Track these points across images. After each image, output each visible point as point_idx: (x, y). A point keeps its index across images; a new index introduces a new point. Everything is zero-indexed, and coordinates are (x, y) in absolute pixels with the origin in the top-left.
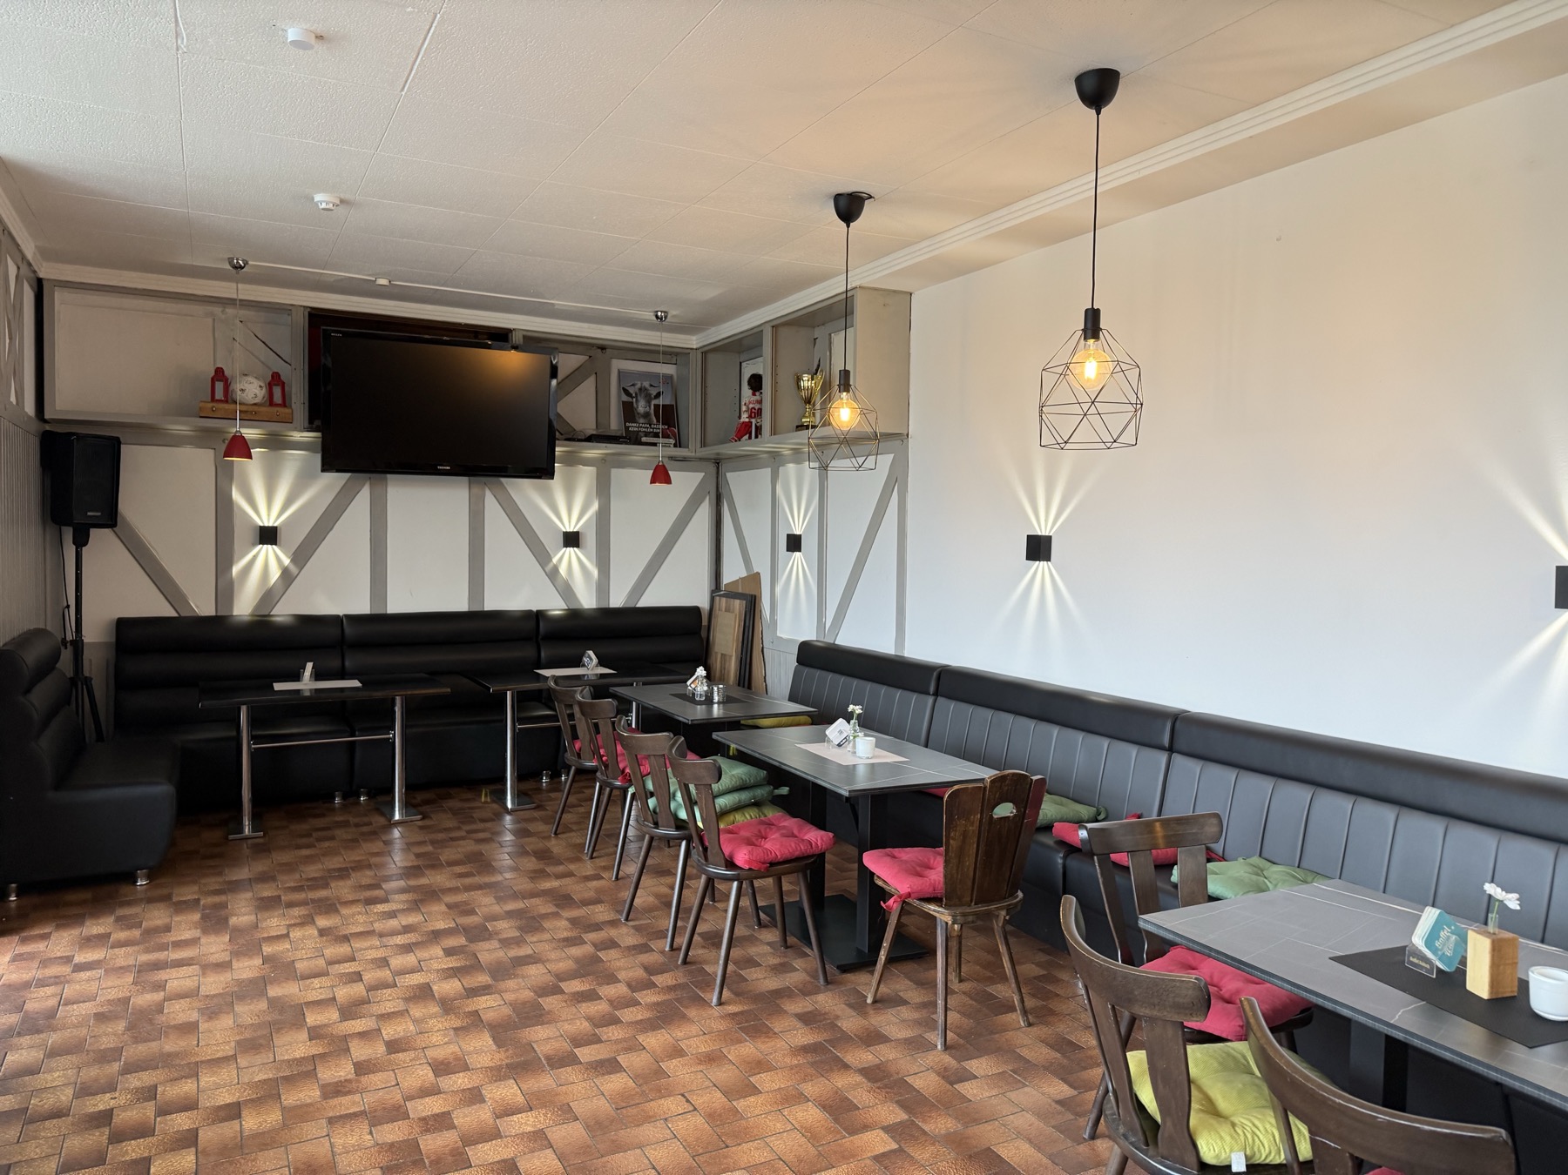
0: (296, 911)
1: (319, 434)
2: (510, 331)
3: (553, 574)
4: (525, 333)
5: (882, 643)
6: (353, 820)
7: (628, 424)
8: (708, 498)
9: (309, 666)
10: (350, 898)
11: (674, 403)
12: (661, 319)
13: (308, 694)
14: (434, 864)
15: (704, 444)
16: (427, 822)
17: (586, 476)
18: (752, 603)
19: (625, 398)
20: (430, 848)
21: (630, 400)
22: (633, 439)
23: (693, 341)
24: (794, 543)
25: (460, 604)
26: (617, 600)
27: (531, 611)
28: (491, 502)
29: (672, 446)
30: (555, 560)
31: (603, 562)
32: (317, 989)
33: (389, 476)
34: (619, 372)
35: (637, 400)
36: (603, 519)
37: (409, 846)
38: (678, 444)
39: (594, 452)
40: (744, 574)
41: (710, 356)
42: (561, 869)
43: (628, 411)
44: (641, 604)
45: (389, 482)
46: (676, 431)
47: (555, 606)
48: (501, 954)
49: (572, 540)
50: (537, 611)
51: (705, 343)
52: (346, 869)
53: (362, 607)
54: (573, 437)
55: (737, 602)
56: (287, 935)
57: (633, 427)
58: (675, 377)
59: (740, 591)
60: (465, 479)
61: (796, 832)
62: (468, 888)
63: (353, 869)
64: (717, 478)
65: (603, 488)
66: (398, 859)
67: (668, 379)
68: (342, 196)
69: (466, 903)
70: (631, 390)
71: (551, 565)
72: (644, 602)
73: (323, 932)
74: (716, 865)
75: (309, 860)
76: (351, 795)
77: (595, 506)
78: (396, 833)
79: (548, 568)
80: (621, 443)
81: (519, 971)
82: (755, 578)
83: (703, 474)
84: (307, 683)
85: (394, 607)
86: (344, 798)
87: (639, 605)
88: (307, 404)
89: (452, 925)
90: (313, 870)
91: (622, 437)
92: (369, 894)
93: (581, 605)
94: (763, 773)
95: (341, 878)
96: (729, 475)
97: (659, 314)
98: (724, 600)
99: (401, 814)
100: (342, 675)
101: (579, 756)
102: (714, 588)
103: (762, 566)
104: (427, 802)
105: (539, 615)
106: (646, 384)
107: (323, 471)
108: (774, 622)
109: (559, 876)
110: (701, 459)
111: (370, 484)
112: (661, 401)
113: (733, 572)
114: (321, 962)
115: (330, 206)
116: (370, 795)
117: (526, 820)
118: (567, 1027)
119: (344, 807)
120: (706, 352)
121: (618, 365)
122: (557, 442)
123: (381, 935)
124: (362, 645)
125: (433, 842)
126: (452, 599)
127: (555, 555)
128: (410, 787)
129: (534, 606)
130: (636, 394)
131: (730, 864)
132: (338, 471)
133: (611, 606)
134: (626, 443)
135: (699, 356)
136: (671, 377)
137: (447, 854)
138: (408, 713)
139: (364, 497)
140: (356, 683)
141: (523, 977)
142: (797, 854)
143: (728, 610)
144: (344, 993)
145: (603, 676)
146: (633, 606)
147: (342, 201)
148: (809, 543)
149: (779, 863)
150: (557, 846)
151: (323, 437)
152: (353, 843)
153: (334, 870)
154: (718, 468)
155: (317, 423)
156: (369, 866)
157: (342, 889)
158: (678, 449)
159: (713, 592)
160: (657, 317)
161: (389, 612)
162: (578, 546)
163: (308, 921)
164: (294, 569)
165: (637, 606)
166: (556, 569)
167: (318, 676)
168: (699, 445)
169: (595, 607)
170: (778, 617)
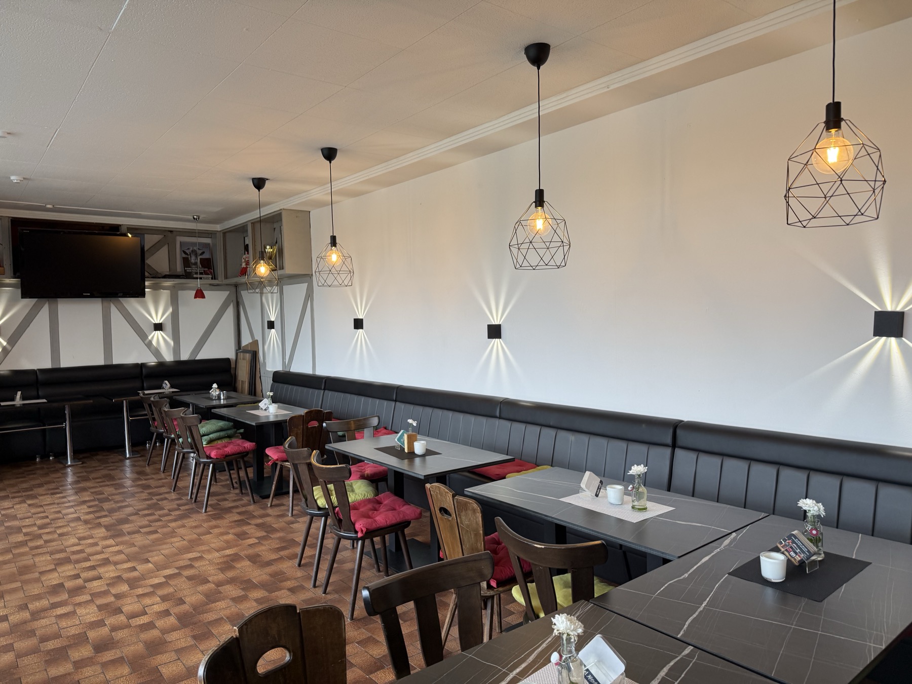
0: (17, 500)
1: (19, 280)
2: (120, 225)
3: (149, 345)
4: (128, 226)
5: (307, 370)
6: (45, 466)
7: (186, 269)
8: (232, 305)
9: (19, 393)
10: (44, 493)
11: (211, 257)
12: (196, 219)
13: (19, 406)
14: (86, 479)
15: (226, 277)
16: (84, 465)
17: (165, 295)
18: (255, 355)
19: (184, 256)
20: (85, 474)
21: (187, 256)
22: (188, 276)
23: (218, 228)
24: (271, 325)
25: (100, 362)
26: (185, 356)
27: (138, 364)
28: (114, 311)
29: (210, 279)
30: (150, 338)
31: (176, 337)
32: (27, 522)
33: (59, 299)
34: (180, 242)
35: (190, 256)
36: (175, 317)
37: (74, 474)
38: (214, 278)
39: (168, 283)
40: (251, 341)
41: (228, 235)
42: (149, 477)
43: (186, 262)
44: (198, 358)
45: (59, 302)
46: (212, 271)
47: (151, 360)
48: (114, 505)
49: (158, 327)
50: (141, 364)
51: (224, 228)
52: (42, 484)
53: (47, 365)
54: (156, 276)
55: (248, 355)
56: (13, 507)
57: (188, 270)
58: (211, 244)
59: (249, 349)
60: (100, 299)
61: (240, 444)
62: (101, 486)
63: (45, 484)
64: (237, 294)
65: (174, 301)
66: (70, 479)
67: (207, 245)
68: (24, 177)
69: (100, 491)
70: (187, 252)
71: (147, 340)
72: (200, 357)
73: (29, 505)
74: (203, 458)
75: (22, 482)
76: (45, 457)
77: (171, 310)
78: (69, 470)
79: (147, 341)
80: (182, 278)
81: (121, 510)
82: (255, 343)
83: (229, 292)
84: (18, 401)
85: (65, 364)
86: (41, 458)
87: (197, 358)
88: (12, 265)
89: (93, 498)
90: (25, 486)
91: (183, 276)
92: (52, 491)
93: (165, 359)
94: (231, 424)
95: (39, 487)
96: (242, 292)
97: (195, 217)
98: (242, 354)
99: (71, 462)
100: (38, 398)
101: (156, 427)
102: (237, 348)
103: (258, 337)
104: (84, 458)
105: (142, 366)
106: (195, 248)
107: (22, 298)
108: (265, 363)
109: (146, 480)
110: (227, 285)
111: (49, 303)
112: (204, 256)
113: (246, 340)
114: (30, 514)
115: (19, 181)
116: (55, 456)
117: (135, 461)
118: (138, 523)
119: (41, 462)
120: (225, 233)
121: (180, 239)
122: (146, 279)
123: (58, 504)
124: (47, 384)
125: (86, 472)
126: (97, 359)
127: (150, 335)
128: (75, 452)
129: (140, 361)
130: (190, 254)
131: (209, 457)
132: (30, 298)
133: (182, 359)
134: (184, 278)
135: (222, 235)
136: (209, 244)
137: (92, 476)
138: (73, 415)
139: (45, 311)
140: (45, 401)
141: (122, 511)
142: (238, 451)
143: (244, 359)
144: (39, 522)
145: (173, 392)
146: (193, 359)
147: (24, 178)
148: (277, 325)
149: (230, 455)
150: (148, 470)
151: (21, 281)
152: (47, 474)
153: (36, 485)
154: (237, 289)
155: (18, 274)
156: (54, 482)
157: (40, 490)
158: (213, 280)
159: (237, 350)
160: (194, 218)
161: (61, 367)
162: (162, 330)
163: (24, 502)
164: (9, 347)
165: (196, 359)
166: (150, 342)
167: (24, 398)
168: (223, 278)
169: (173, 360)
170: (267, 361)
